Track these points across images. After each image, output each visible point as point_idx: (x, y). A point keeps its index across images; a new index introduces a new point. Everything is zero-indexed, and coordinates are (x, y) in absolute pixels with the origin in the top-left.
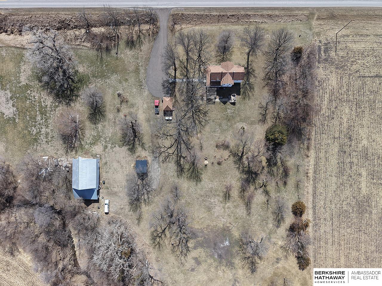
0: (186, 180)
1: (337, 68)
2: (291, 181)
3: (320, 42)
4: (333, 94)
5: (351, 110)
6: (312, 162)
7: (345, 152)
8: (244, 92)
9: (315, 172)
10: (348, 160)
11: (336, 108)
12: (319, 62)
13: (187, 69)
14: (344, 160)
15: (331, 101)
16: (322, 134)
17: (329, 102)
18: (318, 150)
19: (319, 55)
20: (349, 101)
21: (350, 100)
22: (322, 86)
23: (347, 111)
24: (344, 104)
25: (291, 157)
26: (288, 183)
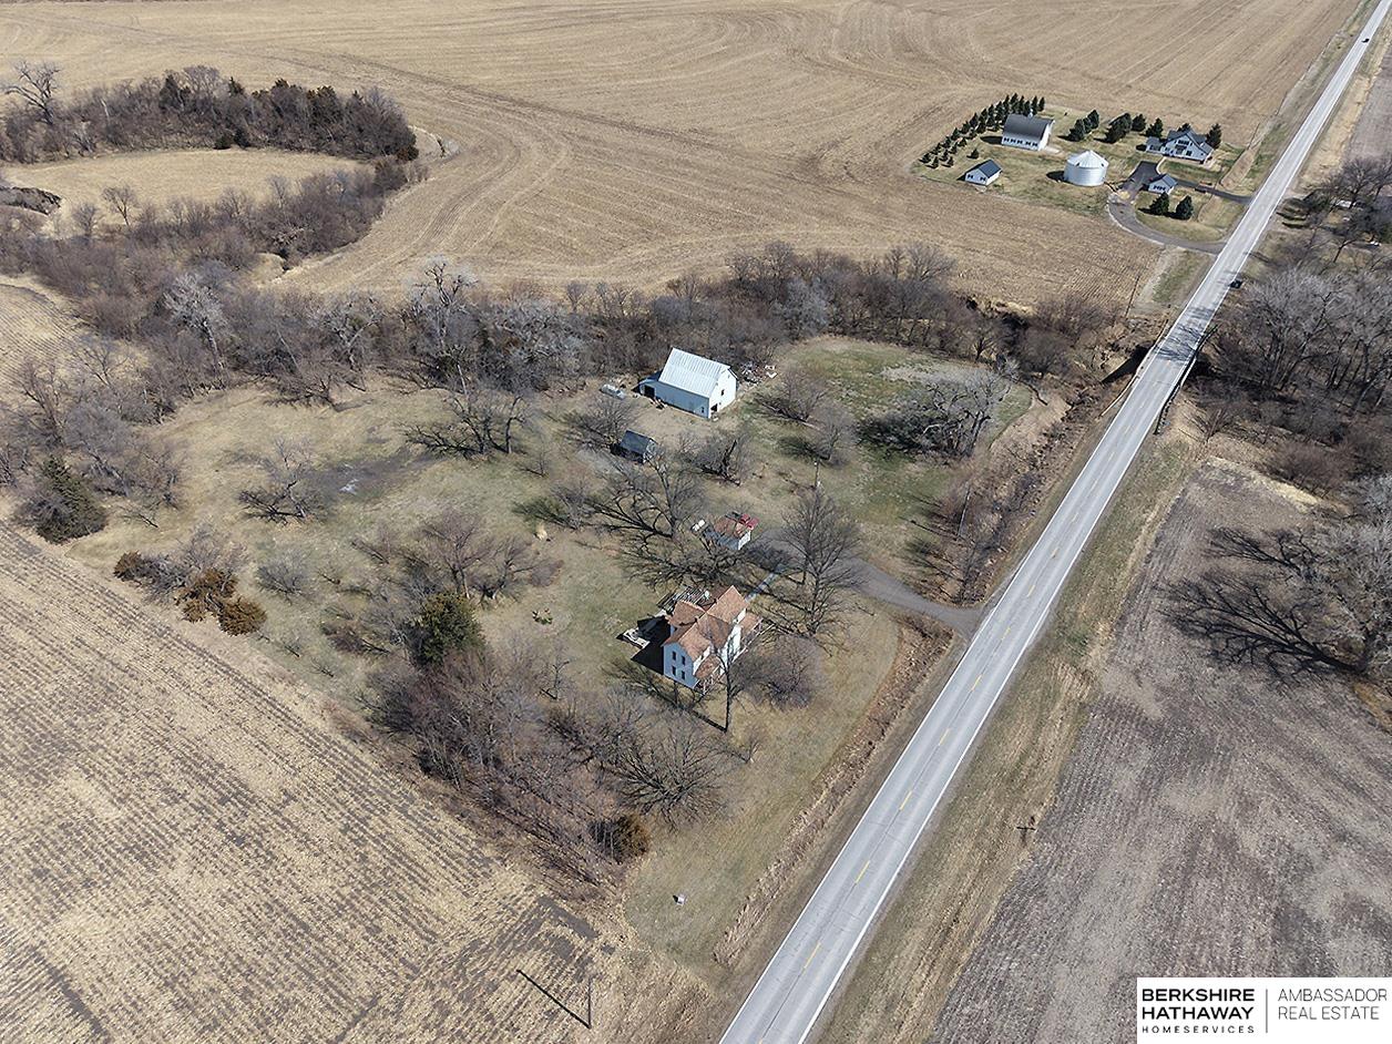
0: (544, 495)
1: (474, 945)
2: (318, 646)
3: (608, 949)
4: (411, 878)
5: (309, 900)
6: (301, 710)
7: (223, 801)
8: (632, 670)
9: (272, 702)
10: (193, 796)
11: (364, 858)
12: (542, 900)
13: (788, 602)
14: (210, 785)
15: (399, 856)
16: (339, 777)
17: (397, 849)
18: (312, 741)
19: (567, 915)
20: (339, 911)
21: (340, 916)
22: (465, 861)
23: (322, 885)
24: (346, 891)
25: (368, 675)
26: (324, 637)
